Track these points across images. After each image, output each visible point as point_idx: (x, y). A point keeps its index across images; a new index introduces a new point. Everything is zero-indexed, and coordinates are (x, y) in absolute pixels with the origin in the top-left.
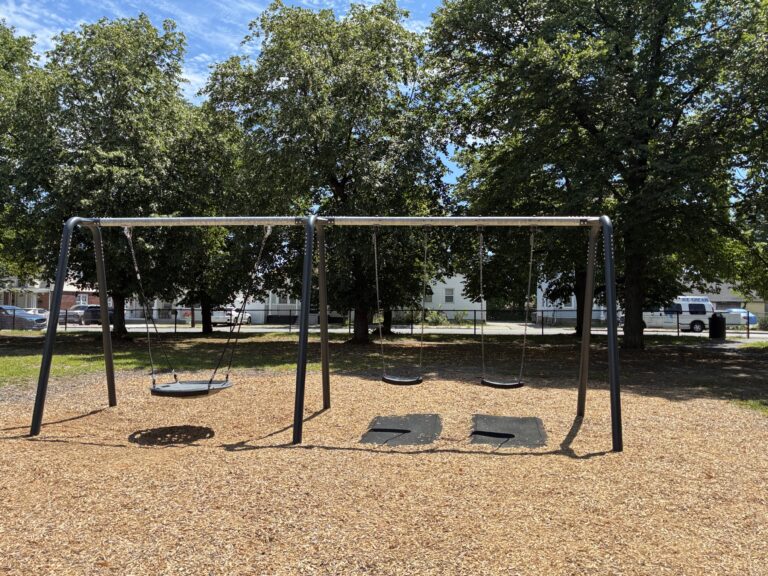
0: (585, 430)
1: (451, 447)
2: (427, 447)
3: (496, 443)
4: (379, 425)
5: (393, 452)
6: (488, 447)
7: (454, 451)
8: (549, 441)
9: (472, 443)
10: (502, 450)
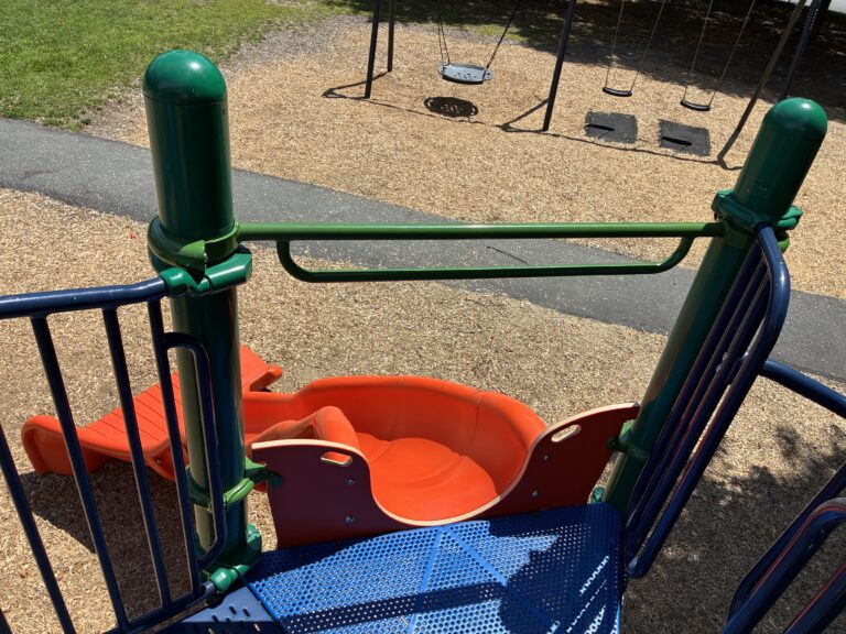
0: (738, 145)
1: (646, 149)
2: (631, 146)
3: (676, 148)
4: (594, 121)
5: (608, 147)
6: (670, 151)
7: (650, 152)
8: (712, 152)
9: (661, 146)
10: (680, 155)
